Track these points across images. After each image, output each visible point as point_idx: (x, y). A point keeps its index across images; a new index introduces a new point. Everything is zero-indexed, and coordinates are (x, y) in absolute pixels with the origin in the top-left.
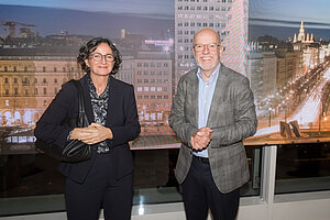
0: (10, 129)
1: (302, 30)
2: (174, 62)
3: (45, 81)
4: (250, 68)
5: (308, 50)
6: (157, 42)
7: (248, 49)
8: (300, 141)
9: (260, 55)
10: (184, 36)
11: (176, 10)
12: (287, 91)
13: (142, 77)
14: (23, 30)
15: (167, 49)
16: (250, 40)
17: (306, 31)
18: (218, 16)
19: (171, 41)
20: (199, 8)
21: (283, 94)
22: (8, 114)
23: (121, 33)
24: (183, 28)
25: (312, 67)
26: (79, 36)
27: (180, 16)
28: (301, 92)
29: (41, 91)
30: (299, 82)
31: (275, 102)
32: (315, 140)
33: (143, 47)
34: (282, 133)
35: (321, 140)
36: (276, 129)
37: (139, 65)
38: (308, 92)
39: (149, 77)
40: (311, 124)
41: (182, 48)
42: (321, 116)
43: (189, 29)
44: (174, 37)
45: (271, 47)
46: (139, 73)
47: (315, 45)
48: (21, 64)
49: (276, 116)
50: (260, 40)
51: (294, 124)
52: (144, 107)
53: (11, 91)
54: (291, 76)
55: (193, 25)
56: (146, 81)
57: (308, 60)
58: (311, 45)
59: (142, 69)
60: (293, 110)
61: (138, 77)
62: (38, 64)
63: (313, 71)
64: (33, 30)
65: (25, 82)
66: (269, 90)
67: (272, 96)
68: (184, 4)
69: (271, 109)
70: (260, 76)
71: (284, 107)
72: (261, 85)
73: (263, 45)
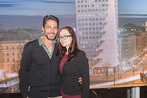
3: (8, 55)
4: (120, 43)
7: (119, 32)
9: (126, 35)
10: (81, 27)
11: (77, 12)
12: (143, 55)
16: (120, 26)
18: (100, 15)
20: (90, 10)
21: (141, 57)
24: (81, 22)
26: (27, 30)
27: (79, 16)
29: (6, 59)
31: (136, 62)
34: (142, 80)
36: (138, 77)
41: (80, 33)
43: (85, 22)
45: (132, 30)
49: (137, 70)
50: (126, 26)
54: (145, 46)
55: (86, 20)
66: (133, 55)
67: (135, 58)
68: (81, 9)
69: (134, 66)
70: (126, 47)
71: (142, 64)
72: (128, 52)
73: (127, 29)
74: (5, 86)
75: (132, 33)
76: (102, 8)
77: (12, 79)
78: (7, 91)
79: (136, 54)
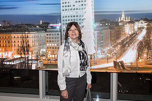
0: (4, 59)
1: (123, 15)
2: (61, 33)
3: (15, 42)
4: (96, 36)
5: (128, 25)
6: (54, 25)
7: (95, 26)
8: (125, 71)
9: (101, 28)
10: (65, 22)
11: (62, 11)
12: (117, 46)
13: (49, 40)
14: (8, 23)
15: (58, 28)
16: (96, 21)
17: (126, 15)
18: (80, 12)
19: (60, 24)
20: (71, 9)
21: (114, 47)
22: (3, 54)
23: (40, 22)
25: (130, 33)
26: (26, 24)
27: (63, 14)
28: (124, 46)
29: (13, 45)
30: (123, 41)
31: (110, 51)
32: (135, 71)
33: (49, 27)
34: (115, 67)
35: (138, 72)
36: (112, 64)
37: (47, 35)
38: (128, 46)
39: (51, 40)
40: (132, 63)
41: (64, 27)
42: (138, 59)
43: (67, 18)
44: (61, 22)
45: (107, 24)
46: (47, 38)
47: (132, 22)
48: (7, 35)
49: (111, 58)
50: (101, 21)
51: (122, 62)
52: (50, 52)
53: (5, 45)
54: (118, 38)
55: (69, 17)
56: (50, 41)
57: (128, 30)
58: (129, 22)
59: (49, 36)
60: (121, 55)
61: (47, 40)
62: (13, 35)
63: (131, 35)
64: (11, 23)
65: (9, 42)
66: (107, 45)
67: (109, 48)
68: (65, 8)
69: (108, 54)
70: (101, 38)
71: (115, 54)
72: (102, 43)
73: (102, 24)
74: (13, 64)
75: (106, 27)
76: (81, 7)
77: (17, 59)
78: (14, 67)
79: (110, 45)
